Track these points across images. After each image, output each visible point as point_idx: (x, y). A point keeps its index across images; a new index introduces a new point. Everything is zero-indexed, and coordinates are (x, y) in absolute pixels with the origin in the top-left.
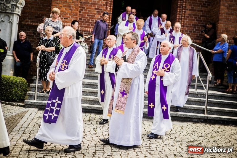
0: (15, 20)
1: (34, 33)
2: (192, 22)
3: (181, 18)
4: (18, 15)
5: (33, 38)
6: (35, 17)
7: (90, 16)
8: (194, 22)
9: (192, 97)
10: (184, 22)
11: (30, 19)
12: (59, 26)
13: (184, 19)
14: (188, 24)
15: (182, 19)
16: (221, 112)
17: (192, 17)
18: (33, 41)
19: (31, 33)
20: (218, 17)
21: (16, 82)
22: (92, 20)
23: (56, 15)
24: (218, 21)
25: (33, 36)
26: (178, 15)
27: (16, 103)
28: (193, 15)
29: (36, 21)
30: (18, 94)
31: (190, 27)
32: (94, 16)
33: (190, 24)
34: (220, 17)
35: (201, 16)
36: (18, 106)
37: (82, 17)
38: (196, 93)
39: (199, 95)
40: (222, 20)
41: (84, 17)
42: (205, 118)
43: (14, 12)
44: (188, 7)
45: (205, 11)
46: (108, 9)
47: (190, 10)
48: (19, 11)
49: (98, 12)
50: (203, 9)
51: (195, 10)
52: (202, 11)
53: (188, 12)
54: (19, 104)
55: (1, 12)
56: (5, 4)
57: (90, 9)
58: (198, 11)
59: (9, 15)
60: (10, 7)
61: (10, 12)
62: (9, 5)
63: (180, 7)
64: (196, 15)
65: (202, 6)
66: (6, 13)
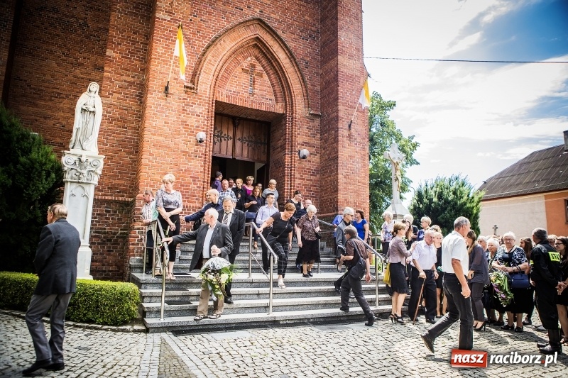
1: (106, 211)
4: (94, 185)
5: (106, 218)
6: (108, 188)
11: (102, 191)
18: (106, 222)
19: (102, 211)
24: (337, 191)
25: (106, 215)
28: (303, 184)
29: (110, 194)
34: (339, 187)
35: (311, 186)
36: (135, 331)
40: (341, 191)
43: (91, 182)
44: (297, 175)
45: (315, 180)
46: (206, 178)
47: (299, 179)
48: (95, 180)
49: (194, 181)
50: (312, 178)
51: (304, 179)
52: (311, 180)
53: (297, 181)
54: (136, 327)
55: (71, 182)
56: (79, 170)
57: (184, 177)
58: (307, 180)
59: (83, 185)
60: (85, 174)
61: (85, 181)
62: (85, 172)
63: (288, 175)
64: (306, 185)
65: (311, 175)
66: (79, 183)
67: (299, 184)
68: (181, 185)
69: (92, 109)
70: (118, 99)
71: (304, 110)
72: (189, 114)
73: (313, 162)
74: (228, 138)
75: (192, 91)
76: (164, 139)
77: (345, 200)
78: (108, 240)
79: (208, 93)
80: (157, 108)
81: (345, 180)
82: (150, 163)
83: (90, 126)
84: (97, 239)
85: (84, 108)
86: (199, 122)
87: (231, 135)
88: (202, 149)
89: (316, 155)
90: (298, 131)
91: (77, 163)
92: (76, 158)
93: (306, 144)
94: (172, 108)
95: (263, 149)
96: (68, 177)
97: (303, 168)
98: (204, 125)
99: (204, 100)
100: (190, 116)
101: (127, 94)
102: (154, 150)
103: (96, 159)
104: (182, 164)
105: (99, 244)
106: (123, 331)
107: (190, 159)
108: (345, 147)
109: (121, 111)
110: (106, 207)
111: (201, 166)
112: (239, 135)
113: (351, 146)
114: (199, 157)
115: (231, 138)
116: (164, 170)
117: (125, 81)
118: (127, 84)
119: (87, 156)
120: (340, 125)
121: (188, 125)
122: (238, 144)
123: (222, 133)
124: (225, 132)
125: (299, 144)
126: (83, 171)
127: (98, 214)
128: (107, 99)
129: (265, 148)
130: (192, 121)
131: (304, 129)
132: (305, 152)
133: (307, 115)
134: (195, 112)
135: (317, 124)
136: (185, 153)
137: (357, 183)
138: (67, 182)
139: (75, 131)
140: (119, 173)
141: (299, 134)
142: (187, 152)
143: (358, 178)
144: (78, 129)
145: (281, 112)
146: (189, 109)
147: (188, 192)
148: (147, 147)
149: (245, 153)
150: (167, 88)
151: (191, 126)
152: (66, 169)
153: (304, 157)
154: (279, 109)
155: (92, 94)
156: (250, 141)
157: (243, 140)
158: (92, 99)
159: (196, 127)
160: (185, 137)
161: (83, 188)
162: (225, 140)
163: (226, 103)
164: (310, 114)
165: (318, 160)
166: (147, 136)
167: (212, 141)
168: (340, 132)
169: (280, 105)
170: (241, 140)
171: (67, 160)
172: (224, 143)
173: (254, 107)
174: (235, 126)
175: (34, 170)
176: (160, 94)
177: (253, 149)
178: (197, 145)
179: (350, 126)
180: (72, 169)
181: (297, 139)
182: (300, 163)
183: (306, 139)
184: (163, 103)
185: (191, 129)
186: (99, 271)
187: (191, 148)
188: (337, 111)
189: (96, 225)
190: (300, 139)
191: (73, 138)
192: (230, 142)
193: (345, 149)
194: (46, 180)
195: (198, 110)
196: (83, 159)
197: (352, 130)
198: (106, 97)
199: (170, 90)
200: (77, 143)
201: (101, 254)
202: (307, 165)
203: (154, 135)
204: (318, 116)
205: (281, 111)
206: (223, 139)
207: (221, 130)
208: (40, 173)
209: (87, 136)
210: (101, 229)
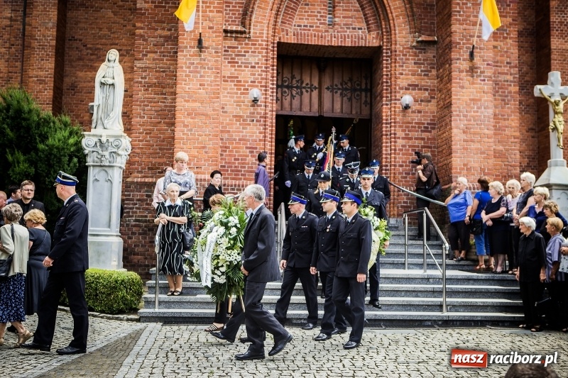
0: (117, 176)
2: (409, 158)
3: (389, 152)
4: (120, 167)
5: (147, 204)
6: (148, 168)
7: (238, 159)
8: (411, 157)
9: (420, 284)
10: (395, 158)
11: (141, 172)
12: (188, 180)
13: (395, 154)
14: (402, 162)
15: (391, 154)
16: (470, 306)
17: (408, 150)
18: (147, 209)
19: (142, 195)
20: (450, 147)
21: (123, 281)
22: (241, 167)
23: (181, 164)
24: (451, 153)
25: (147, 200)
26: (384, 148)
27: (125, 316)
28: (410, 146)
29: (150, 175)
30: (126, 300)
31: (406, 166)
32: (245, 160)
33: (405, 162)
34: (453, 147)
35: (423, 147)
36: (128, 320)
37: (226, 162)
38: (426, 277)
39: (431, 280)
40: (457, 152)
41: (229, 163)
42: (445, 319)
43: (114, 164)
44: (400, 134)
45: (428, 139)
46: (268, 147)
47: (403, 138)
48: (121, 162)
49: (252, 152)
50: (425, 135)
51: (411, 139)
52: (423, 139)
53: (400, 142)
54: (130, 317)
55: (93, 166)
56: (100, 152)
57: (238, 148)
58: (416, 139)
59: (106, 169)
60: (107, 156)
61: (107, 164)
62: (106, 154)
63: (386, 135)
64: (414, 146)
65: (422, 131)
66: (101, 166)
67: (402, 146)
68: (235, 159)
69: (110, 81)
70: (154, 59)
71: (410, 37)
72: (241, 66)
73: (427, 112)
74: (312, 88)
75: (244, 36)
76: (200, 105)
77: (465, 165)
78: (149, 230)
79: (265, 35)
80: (189, 67)
81: (464, 137)
82: (185, 137)
83: (110, 101)
84: (137, 229)
85: (103, 81)
86: (255, 75)
87: (316, 84)
88: (261, 110)
89: (430, 101)
90: (399, 70)
91: (98, 144)
92: (96, 139)
93: (414, 86)
94: (207, 64)
95: (363, 99)
96: (90, 161)
97: (409, 123)
98: (262, 79)
99: (260, 45)
100: (243, 68)
101: (163, 52)
102: (188, 120)
103: (118, 138)
104: (235, 132)
105: (140, 234)
106: (117, 319)
107: (245, 126)
108: (463, 87)
109: (157, 74)
110: (147, 191)
111: (260, 133)
112: (327, 83)
113: (473, 83)
114: (257, 121)
115: (315, 88)
116: (201, 143)
117: (161, 37)
118: (162, 39)
119: (108, 136)
120: (454, 55)
121: (240, 81)
122: (327, 95)
123: (302, 83)
124: (307, 80)
125: (401, 89)
126: (105, 153)
127: (138, 200)
128: (141, 62)
129: (366, 97)
130: (246, 75)
131: (411, 65)
132: (407, 99)
133: (414, 44)
134: (249, 63)
135: (431, 55)
136: (238, 117)
137: (486, 140)
138: (90, 166)
139: (95, 109)
140: (160, 149)
141: (402, 74)
142: (241, 117)
143: (486, 131)
144: (99, 106)
145: (377, 45)
146: (240, 60)
147: (245, 167)
148: (180, 117)
149: (338, 106)
150: (200, 41)
151: (245, 82)
152: (86, 152)
153: (407, 107)
154: (372, 40)
155: (111, 64)
156: (343, 89)
157: (333, 89)
158: (111, 70)
159: (252, 82)
160: (237, 97)
161: (106, 171)
162: (307, 91)
163: (294, 44)
164: (418, 42)
165: (435, 109)
166: (181, 104)
167: (275, 98)
168: (455, 65)
169: (374, 34)
170: (332, 89)
171: (88, 142)
172: (306, 96)
173: (334, 43)
174: (321, 71)
175: (53, 157)
176: (193, 50)
177: (350, 99)
178: (253, 106)
179: (472, 55)
180: (93, 152)
181: (399, 82)
182: (404, 116)
183: (413, 80)
184: (196, 60)
185: (244, 86)
186: (141, 266)
187: (246, 111)
188: (450, 34)
189: (136, 212)
190: (402, 82)
191: (95, 117)
192: (315, 93)
193: (464, 90)
194: (68, 165)
195: (253, 60)
196: (104, 139)
197: (476, 59)
198: (140, 59)
199: (205, 44)
200: (99, 122)
201: (142, 246)
202: (416, 118)
203: (188, 101)
204: (434, 43)
205: (375, 43)
206: (304, 90)
207: (301, 79)
208: (60, 159)
209: (109, 113)
210: (142, 216)
